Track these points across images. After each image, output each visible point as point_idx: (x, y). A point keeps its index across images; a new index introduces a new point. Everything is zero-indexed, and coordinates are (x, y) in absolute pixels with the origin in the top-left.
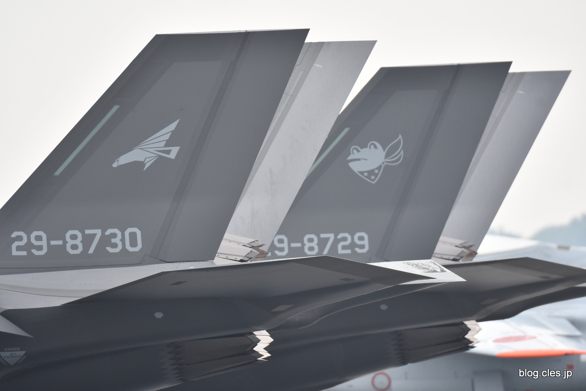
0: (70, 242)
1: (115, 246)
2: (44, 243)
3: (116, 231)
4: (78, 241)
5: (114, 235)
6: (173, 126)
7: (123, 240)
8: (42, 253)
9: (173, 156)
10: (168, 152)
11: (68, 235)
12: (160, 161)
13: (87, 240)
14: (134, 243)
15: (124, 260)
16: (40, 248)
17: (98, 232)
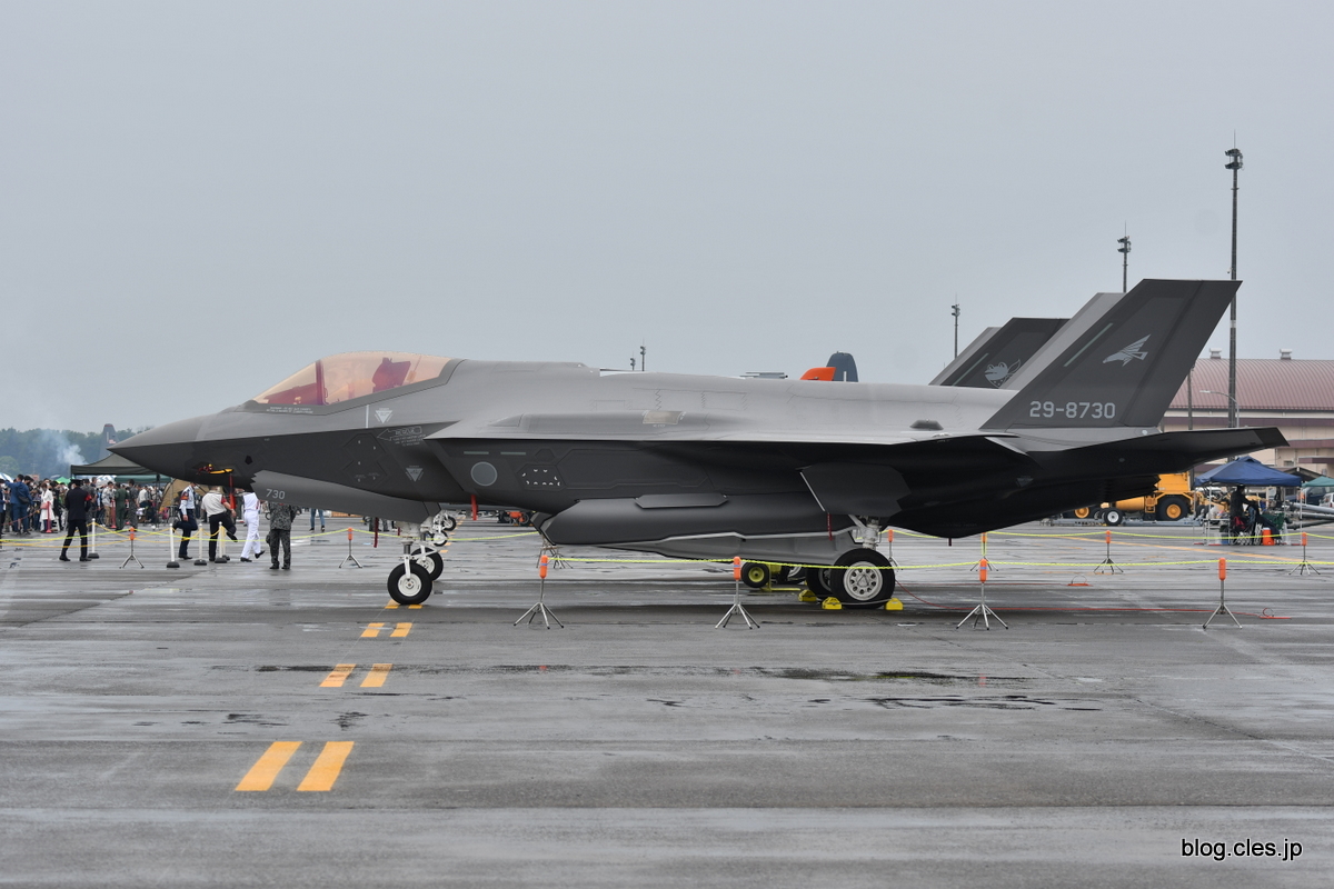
0: (1069, 410)
1: (1098, 414)
2: (1052, 410)
3: (1099, 404)
4: (1074, 410)
5: (1098, 407)
6: (1145, 339)
7: (1103, 411)
8: (1050, 416)
9: (1142, 358)
10: (1140, 355)
11: (1068, 405)
12: (1134, 361)
13: (1080, 409)
14: (1109, 413)
15: (1103, 424)
16: (1049, 413)
17: (1088, 405)
